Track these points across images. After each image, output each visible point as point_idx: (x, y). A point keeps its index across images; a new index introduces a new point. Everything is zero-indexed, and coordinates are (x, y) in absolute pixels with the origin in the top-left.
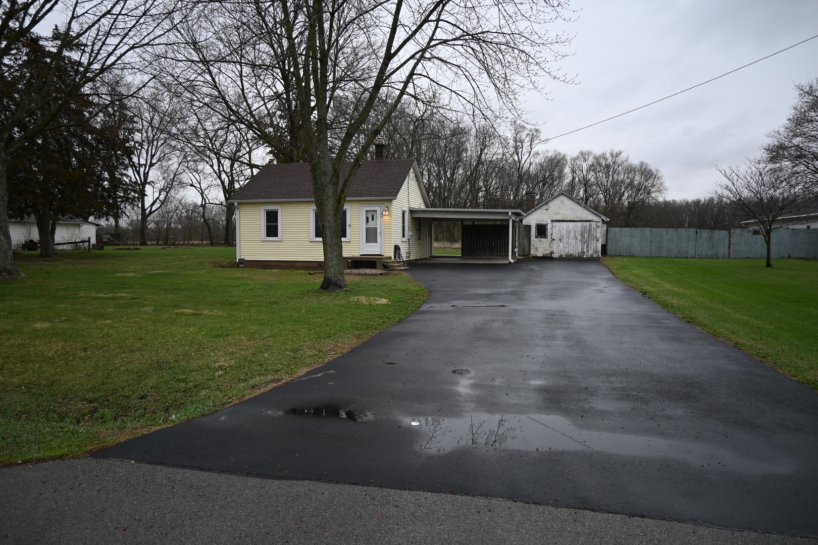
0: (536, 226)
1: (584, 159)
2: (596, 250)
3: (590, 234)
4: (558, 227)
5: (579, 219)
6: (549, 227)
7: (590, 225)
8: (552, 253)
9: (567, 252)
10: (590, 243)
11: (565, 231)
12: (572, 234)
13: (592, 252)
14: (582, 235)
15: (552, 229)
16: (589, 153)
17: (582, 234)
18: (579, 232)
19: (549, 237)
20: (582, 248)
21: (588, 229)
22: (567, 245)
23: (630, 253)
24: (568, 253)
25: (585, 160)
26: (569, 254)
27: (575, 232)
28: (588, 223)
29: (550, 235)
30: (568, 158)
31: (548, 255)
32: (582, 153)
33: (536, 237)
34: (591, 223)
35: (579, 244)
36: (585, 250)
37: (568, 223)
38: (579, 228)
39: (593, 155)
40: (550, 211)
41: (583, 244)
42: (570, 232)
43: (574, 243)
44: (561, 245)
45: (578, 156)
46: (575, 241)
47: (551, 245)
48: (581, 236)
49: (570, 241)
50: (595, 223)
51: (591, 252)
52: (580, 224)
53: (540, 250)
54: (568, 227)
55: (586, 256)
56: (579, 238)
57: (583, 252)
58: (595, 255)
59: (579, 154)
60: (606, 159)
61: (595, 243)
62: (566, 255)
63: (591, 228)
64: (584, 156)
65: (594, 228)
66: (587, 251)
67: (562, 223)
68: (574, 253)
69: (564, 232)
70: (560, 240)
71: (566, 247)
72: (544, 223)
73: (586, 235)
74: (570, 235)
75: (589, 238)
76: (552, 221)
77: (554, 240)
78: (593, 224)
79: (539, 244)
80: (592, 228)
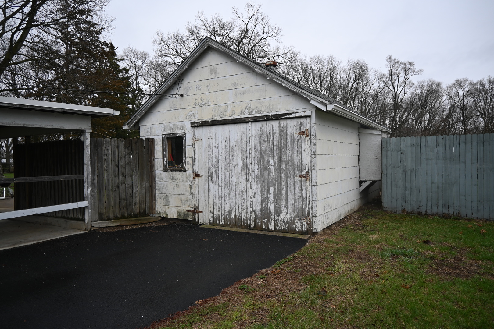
0: (163, 140)
1: (460, 85)
2: (303, 210)
3: (284, 158)
4: (205, 141)
5: (254, 115)
6: (188, 141)
7: (282, 130)
8: (196, 211)
9: (227, 209)
10: (283, 185)
11: (221, 150)
12: (237, 160)
13: (291, 215)
14: (262, 160)
15: (193, 146)
16: (465, 81)
17: (262, 157)
18: (254, 153)
19: (188, 167)
20: (263, 201)
21: (276, 142)
22: (227, 191)
23: (446, 206)
24: (230, 213)
25: (461, 87)
26: (233, 215)
27: (243, 152)
28: (276, 124)
29: (191, 162)
30: (444, 86)
31: (187, 215)
32: (457, 81)
33: (165, 170)
34: (284, 123)
35: (256, 188)
36: (272, 207)
37: (226, 127)
38: (253, 141)
39: (469, 82)
40: (189, 100)
41: (265, 190)
42: (232, 152)
43: (244, 184)
44: (214, 188)
45: (454, 84)
46: (244, 178)
47: (193, 190)
48: (259, 163)
49: (234, 180)
50: (296, 122)
51: (287, 214)
52: (256, 127)
53: (173, 201)
54: (228, 140)
55: (275, 225)
56: (255, 169)
57: (265, 213)
58: (298, 223)
59: (455, 82)
60: (484, 85)
61: (298, 185)
62: (225, 219)
63: (286, 141)
64: (459, 84)
65: (293, 139)
66: (278, 212)
67: (215, 129)
68: (244, 215)
69: (219, 152)
70: (211, 175)
71: (225, 196)
72: (178, 132)
73: (271, 162)
74: (233, 163)
75: (279, 171)
76: (194, 125)
77: (198, 175)
78: (291, 126)
79: (171, 186)
80: (289, 139)
